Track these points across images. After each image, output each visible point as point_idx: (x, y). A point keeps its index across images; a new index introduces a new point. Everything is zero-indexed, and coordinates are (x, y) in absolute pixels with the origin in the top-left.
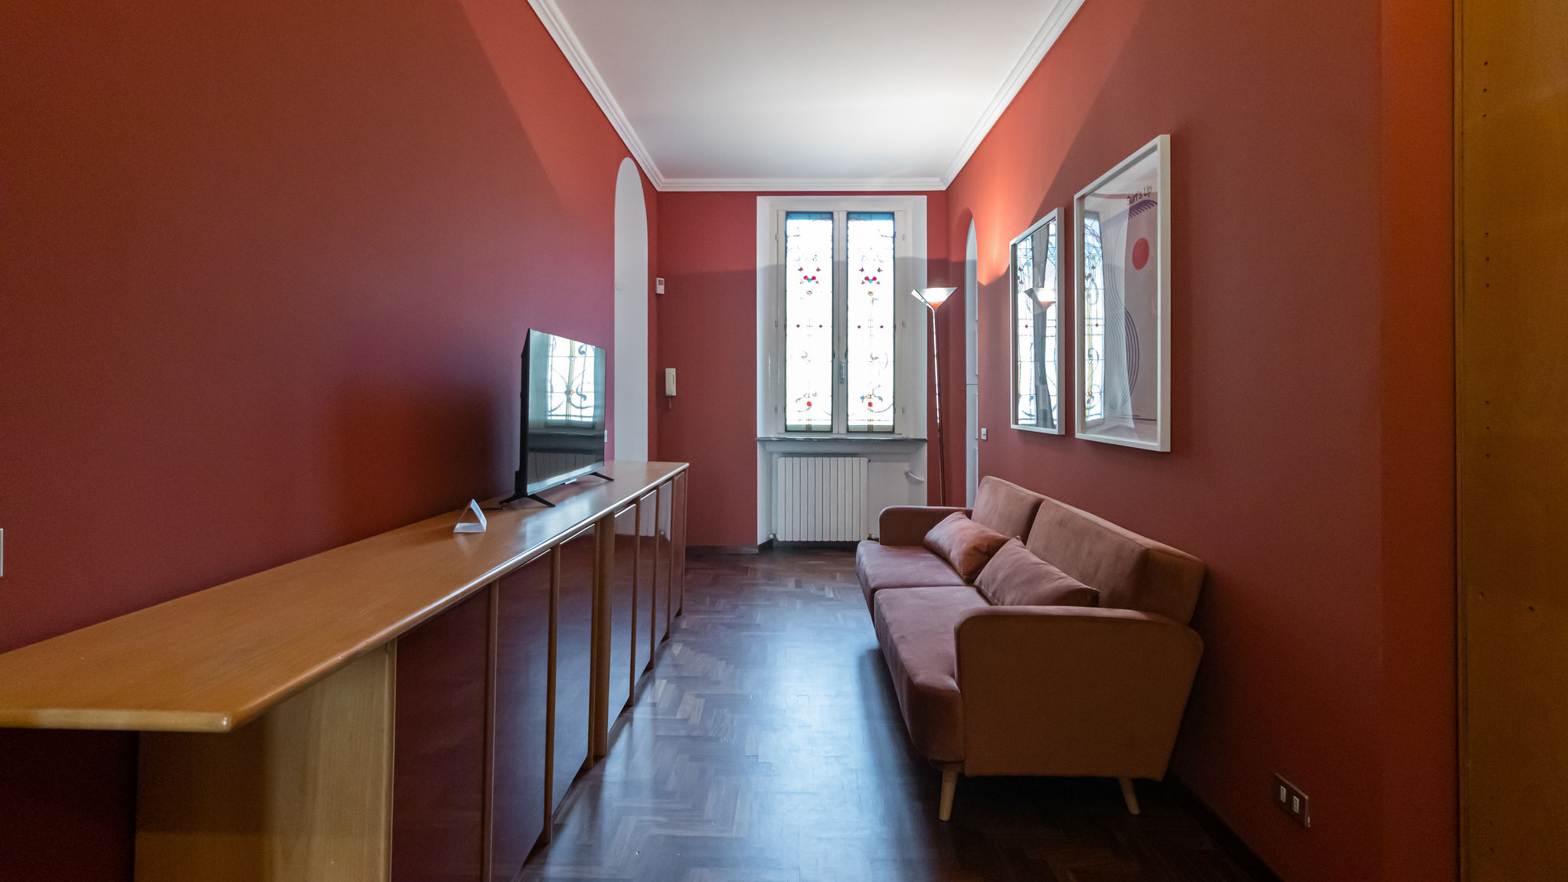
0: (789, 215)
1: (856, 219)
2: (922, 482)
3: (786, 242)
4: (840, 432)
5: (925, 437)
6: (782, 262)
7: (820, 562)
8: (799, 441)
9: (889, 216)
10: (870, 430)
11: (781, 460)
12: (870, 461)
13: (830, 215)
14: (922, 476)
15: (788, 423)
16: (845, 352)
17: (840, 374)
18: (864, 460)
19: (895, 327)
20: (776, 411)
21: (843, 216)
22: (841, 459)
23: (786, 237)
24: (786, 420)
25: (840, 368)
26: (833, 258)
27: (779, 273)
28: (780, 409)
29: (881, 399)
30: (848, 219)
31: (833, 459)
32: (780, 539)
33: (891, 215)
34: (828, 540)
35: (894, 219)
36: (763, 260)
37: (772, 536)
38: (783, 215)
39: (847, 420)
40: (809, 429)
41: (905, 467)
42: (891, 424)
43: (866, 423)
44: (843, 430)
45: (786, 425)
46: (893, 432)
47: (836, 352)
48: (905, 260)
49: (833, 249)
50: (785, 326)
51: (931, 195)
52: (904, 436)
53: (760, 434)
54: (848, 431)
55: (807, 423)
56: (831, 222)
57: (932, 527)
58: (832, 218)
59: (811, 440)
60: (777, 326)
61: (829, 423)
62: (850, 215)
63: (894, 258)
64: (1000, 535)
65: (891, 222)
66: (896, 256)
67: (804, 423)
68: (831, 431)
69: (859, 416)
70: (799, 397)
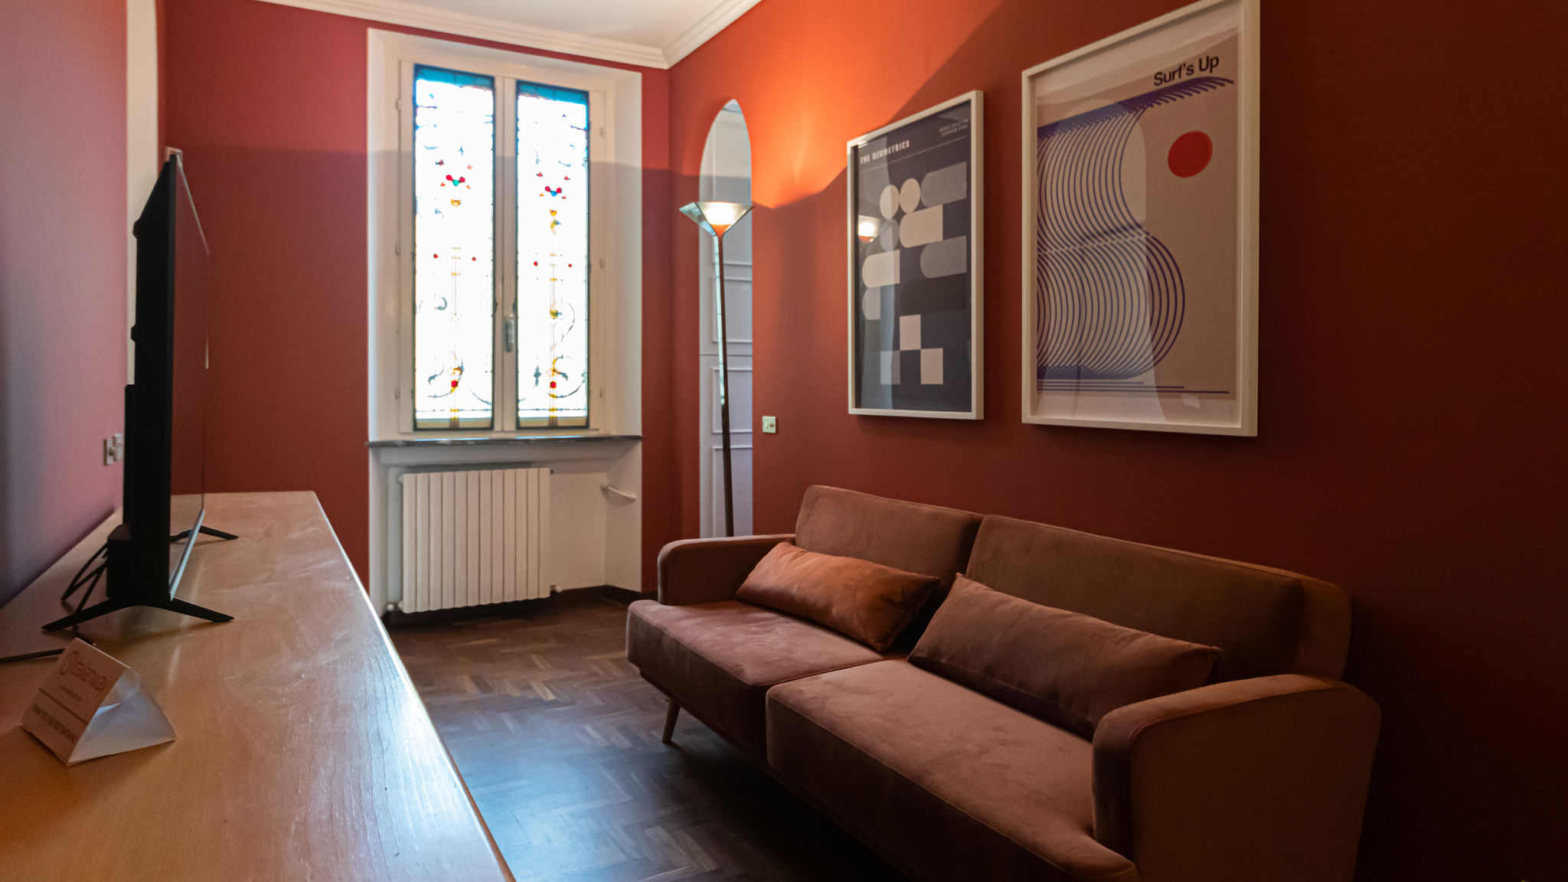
0: (420, 70)
1: (532, 95)
2: (633, 500)
3: (415, 114)
4: (505, 429)
5: (639, 432)
6: (406, 147)
7: (492, 641)
8: (443, 445)
9: (579, 96)
10: (553, 425)
11: (408, 479)
12: (552, 472)
13: (488, 82)
14: (634, 492)
15: (419, 416)
16: (512, 302)
17: (507, 337)
18: (545, 471)
19: (589, 267)
20: (397, 397)
21: (511, 87)
22: (509, 472)
23: (415, 107)
24: (414, 411)
25: (506, 326)
26: (494, 149)
27: (404, 164)
28: (405, 395)
29: (565, 376)
30: (518, 92)
31: (497, 473)
32: (406, 610)
33: (583, 96)
34: (488, 602)
35: (588, 103)
36: (377, 141)
37: (391, 607)
38: (408, 70)
39: (517, 410)
40: (454, 426)
41: (602, 479)
42: (584, 414)
43: (547, 414)
44: (510, 426)
45: (415, 420)
46: (586, 427)
47: (499, 301)
48: (604, 166)
49: (494, 136)
50: (414, 255)
51: (649, 74)
52: (602, 433)
53: (373, 437)
54: (519, 427)
55: (453, 415)
56: (489, 93)
57: (752, 567)
58: (492, 87)
59: (464, 443)
60: (398, 253)
61: (489, 415)
62: (522, 87)
63: (588, 160)
64: (926, 577)
65: (582, 107)
66: (592, 159)
67: (448, 415)
68: (491, 428)
69: (534, 403)
70: (432, 375)
